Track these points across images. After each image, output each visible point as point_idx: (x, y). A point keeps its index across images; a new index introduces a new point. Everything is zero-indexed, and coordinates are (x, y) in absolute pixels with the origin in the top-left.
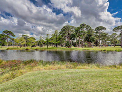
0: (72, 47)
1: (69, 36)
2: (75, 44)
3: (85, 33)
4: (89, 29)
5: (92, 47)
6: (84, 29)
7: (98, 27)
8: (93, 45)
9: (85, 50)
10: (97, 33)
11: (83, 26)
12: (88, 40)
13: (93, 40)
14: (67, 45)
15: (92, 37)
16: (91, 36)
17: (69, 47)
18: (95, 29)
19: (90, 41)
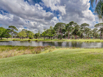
0: (63, 39)
1: (61, 31)
2: (64, 37)
3: (73, 29)
4: (76, 25)
5: (78, 39)
6: (73, 25)
7: (83, 24)
8: (79, 38)
9: (74, 41)
10: (82, 28)
11: (71, 23)
12: (75, 34)
13: (79, 33)
14: (59, 37)
15: (78, 31)
16: (78, 30)
17: (61, 39)
18: (81, 25)
19: (77, 35)
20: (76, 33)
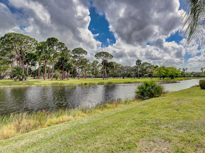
0: (30, 79)
1: (22, 57)
2: (35, 74)
3: (56, 55)
4: (63, 49)
5: (68, 80)
6: (55, 47)
7: (77, 49)
8: (70, 77)
10: (76, 57)
13: (69, 67)
14: (17, 74)
15: (68, 62)
16: (66, 61)
17: (21, 80)
18: (73, 51)
19: (65, 70)
20: (63, 66)
